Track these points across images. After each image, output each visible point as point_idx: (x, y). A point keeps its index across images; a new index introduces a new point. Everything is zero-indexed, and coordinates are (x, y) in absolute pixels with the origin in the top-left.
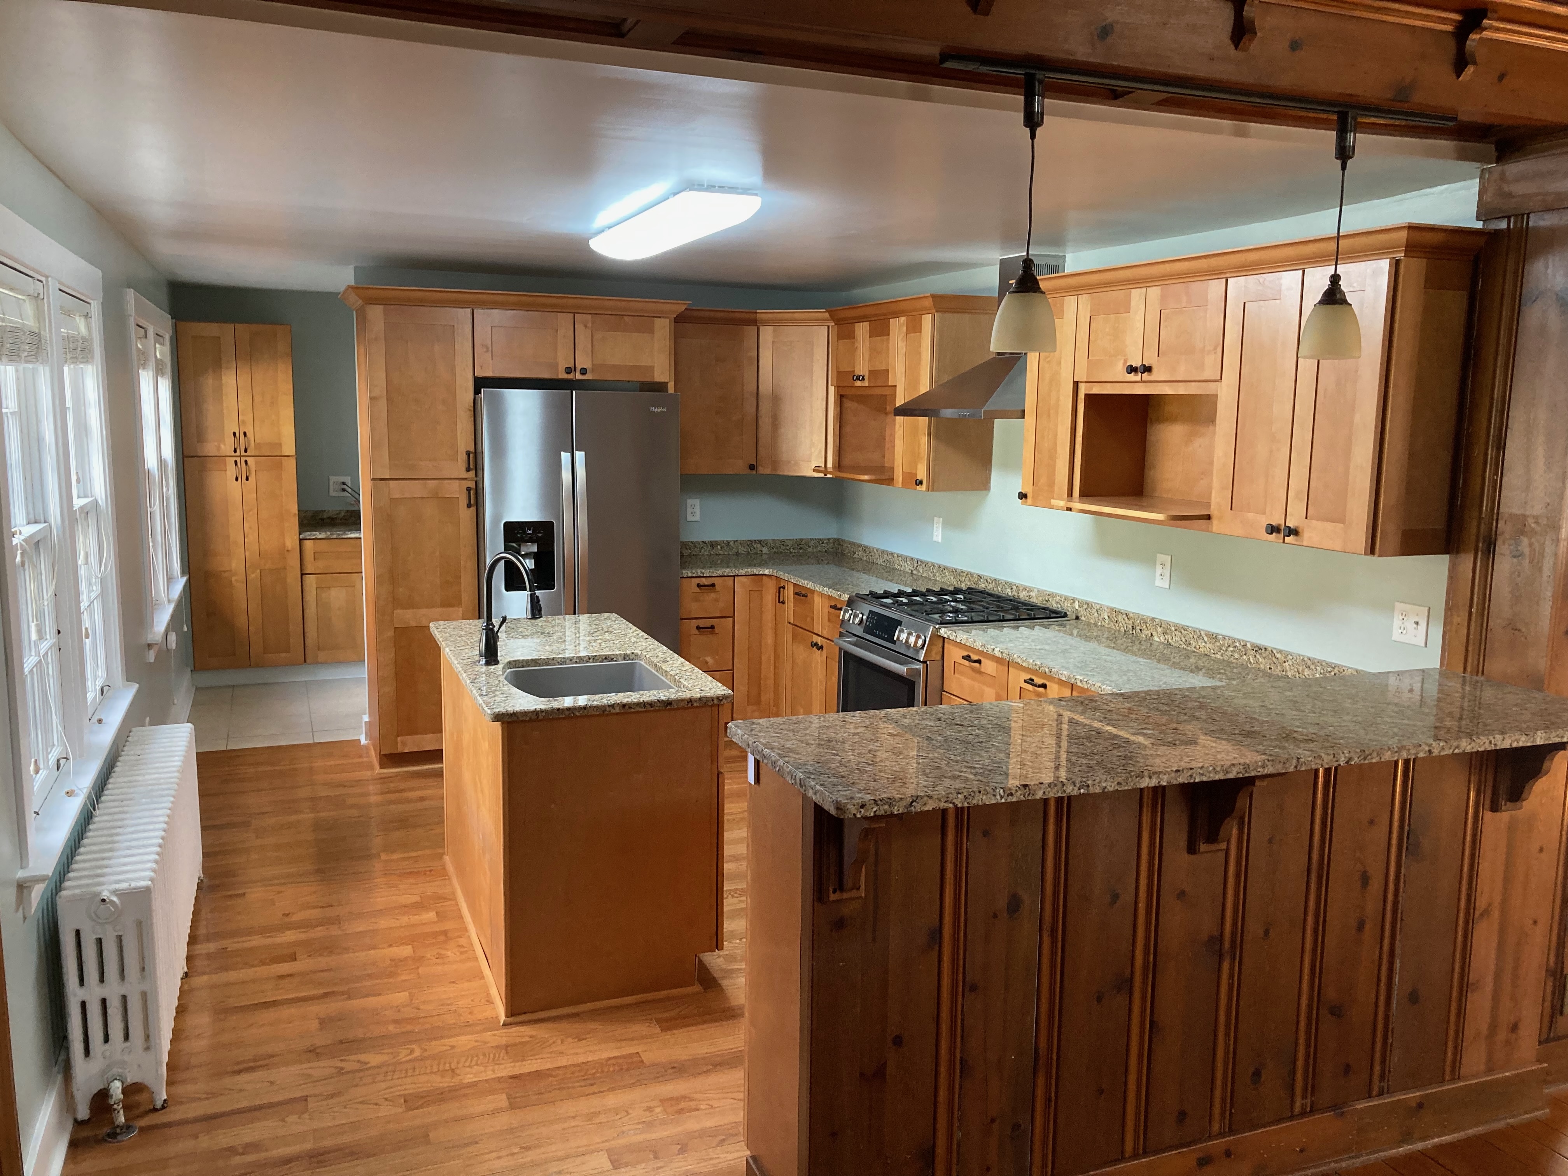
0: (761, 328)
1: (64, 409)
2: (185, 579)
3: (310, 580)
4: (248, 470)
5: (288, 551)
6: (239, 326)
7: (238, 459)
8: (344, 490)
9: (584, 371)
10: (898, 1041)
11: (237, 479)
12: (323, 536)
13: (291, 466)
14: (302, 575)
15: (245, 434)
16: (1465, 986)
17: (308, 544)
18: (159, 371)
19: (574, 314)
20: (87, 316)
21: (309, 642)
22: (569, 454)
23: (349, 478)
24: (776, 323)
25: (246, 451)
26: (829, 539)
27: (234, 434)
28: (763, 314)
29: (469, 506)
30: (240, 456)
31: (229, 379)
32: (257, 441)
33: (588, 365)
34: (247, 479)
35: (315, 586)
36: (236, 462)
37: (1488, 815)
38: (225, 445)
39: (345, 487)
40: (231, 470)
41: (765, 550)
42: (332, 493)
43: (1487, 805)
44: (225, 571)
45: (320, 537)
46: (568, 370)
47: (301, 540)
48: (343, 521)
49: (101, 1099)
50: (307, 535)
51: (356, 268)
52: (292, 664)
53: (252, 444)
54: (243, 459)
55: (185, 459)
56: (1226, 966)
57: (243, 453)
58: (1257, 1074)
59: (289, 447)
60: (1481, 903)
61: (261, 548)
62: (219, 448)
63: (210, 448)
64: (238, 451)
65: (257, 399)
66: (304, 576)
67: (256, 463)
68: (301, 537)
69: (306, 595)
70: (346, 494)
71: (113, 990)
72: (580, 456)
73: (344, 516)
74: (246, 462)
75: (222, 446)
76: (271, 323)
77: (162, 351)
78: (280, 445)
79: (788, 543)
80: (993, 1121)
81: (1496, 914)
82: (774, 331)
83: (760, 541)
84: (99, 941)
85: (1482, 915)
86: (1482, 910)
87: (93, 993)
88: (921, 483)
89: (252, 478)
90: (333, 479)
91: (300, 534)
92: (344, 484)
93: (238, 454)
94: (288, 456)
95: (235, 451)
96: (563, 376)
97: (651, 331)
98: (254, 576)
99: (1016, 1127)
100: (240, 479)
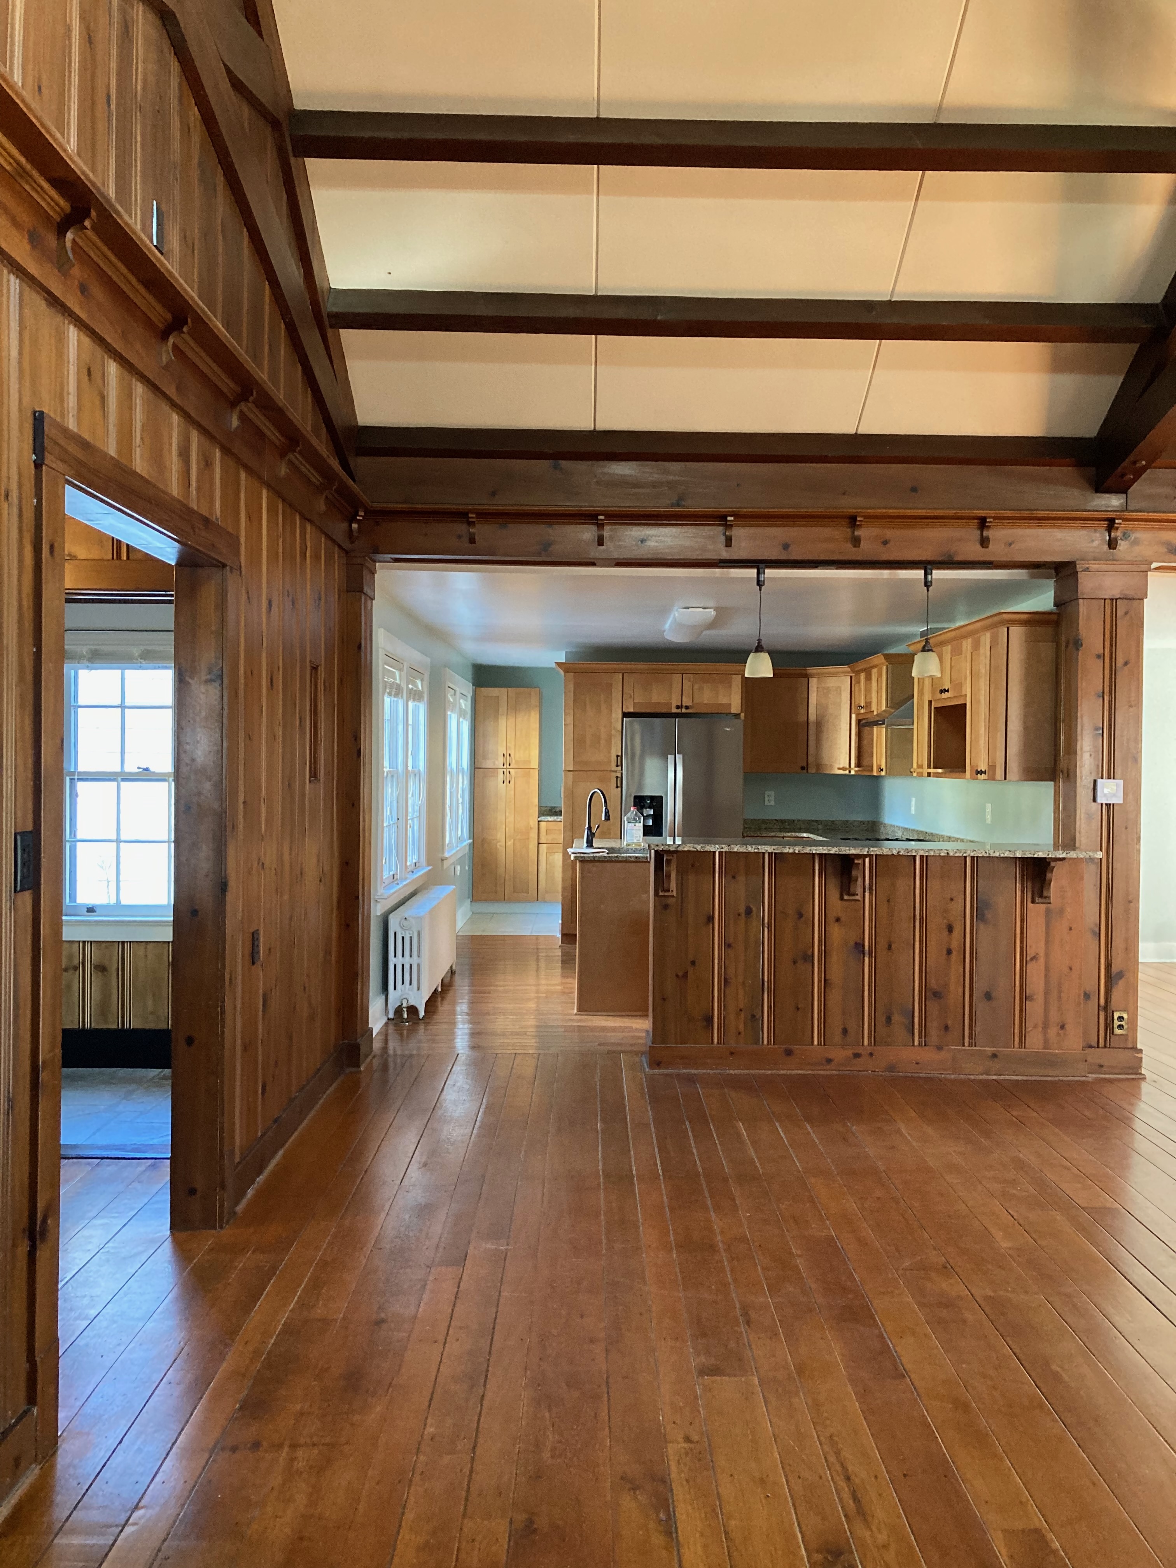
0: (810, 679)
1: (407, 724)
2: (470, 841)
3: (543, 847)
4: (510, 777)
5: (531, 828)
6: (510, 690)
7: (505, 770)
9: (687, 708)
10: (693, 963)
11: (503, 782)
12: (552, 819)
13: (535, 774)
14: (539, 843)
15: (510, 754)
16: (1025, 998)
17: (543, 824)
18: (461, 714)
19: (683, 674)
20: (422, 680)
21: (540, 887)
22: (673, 756)
24: (819, 676)
25: (510, 765)
26: (868, 821)
27: (504, 754)
28: (812, 670)
29: (617, 787)
30: (506, 768)
31: (503, 722)
32: (517, 759)
33: (689, 704)
34: (510, 783)
35: (545, 851)
36: (503, 772)
37: (1030, 905)
38: (498, 761)
40: (501, 776)
41: (820, 827)
43: (1030, 900)
44: (493, 840)
45: (550, 820)
46: (678, 707)
47: (539, 821)
49: (399, 1011)
50: (542, 818)
51: (566, 652)
52: (528, 901)
53: (514, 761)
54: (508, 770)
55: (475, 769)
56: (867, 959)
57: (508, 766)
58: (889, 1019)
59: (535, 764)
60: (1031, 953)
61: (515, 826)
62: (494, 763)
63: (489, 764)
64: (505, 765)
65: (518, 733)
66: (540, 845)
67: (516, 773)
68: (539, 819)
69: (540, 856)
71: (407, 960)
72: (679, 758)
74: (509, 772)
75: (496, 762)
76: (528, 687)
77: (465, 704)
78: (529, 762)
79: (837, 823)
80: (741, 1010)
81: (1042, 960)
82: (818, 681)
83: (816, 821)
84: (403, 938)
85: (1032, 959)
86: (1032, 956)
87: (399, 960)
88: (882, 770)
89: (512, 782)
94: (534, 769)
95: (503, 765)
96: (674, 710)
97: (730, 683)
98: (510, 843)
99: (753, 1016)
100: (505, 783)
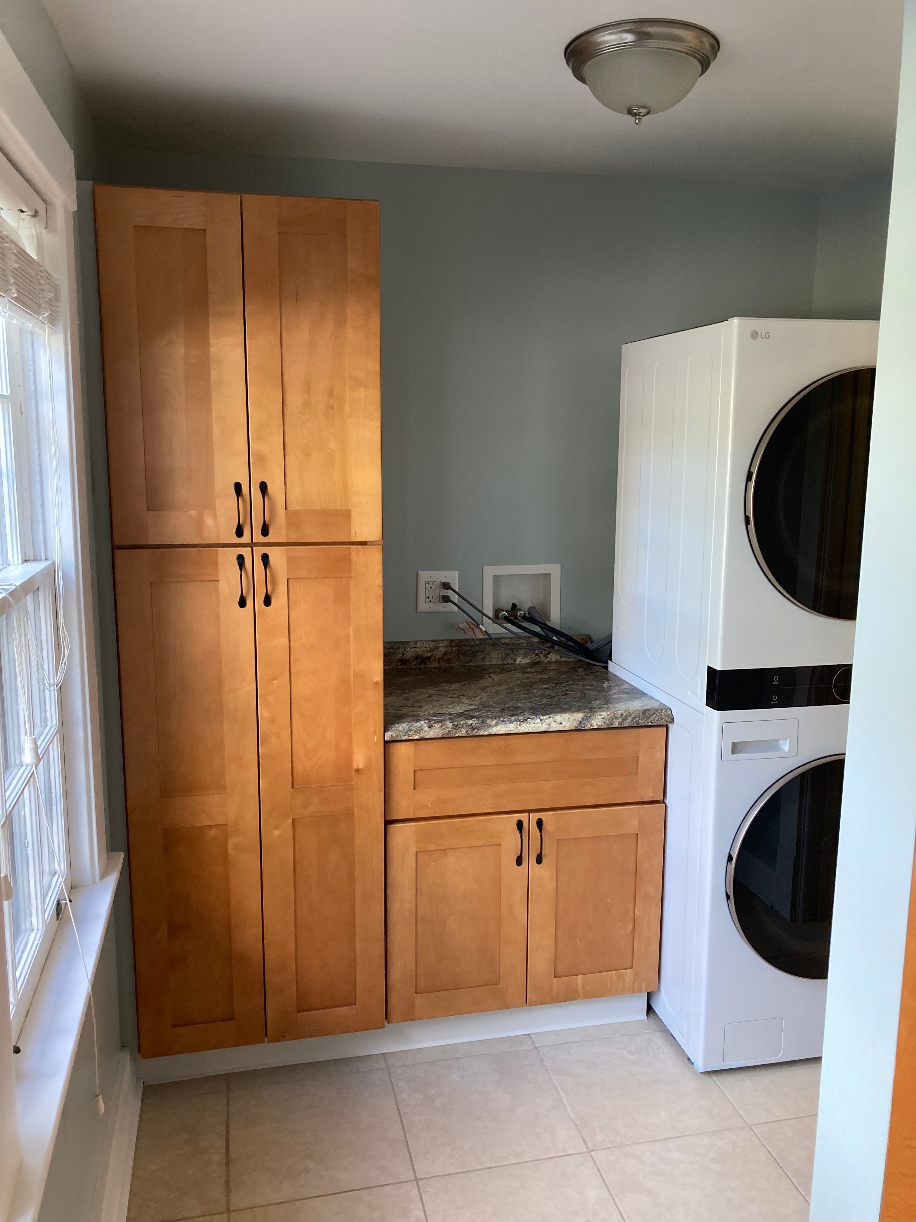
2: (113, 879)
3: (405, 835)
4: (270, 580)
5: (358, 770)
6: (252, 201)
7: (246, 552)
8: (446, 599)
11: (242, 603)
12: (436, 731)
13: (371, 567)
14: (388, 822)
15: (263, 487)
17: (402, 752)
21: (396, 973)
23: (457, 574)
25: (265, 531)
27: (238, 487)
30: (252, 545)
32: (294, 506)
34: (267, 601)
35: (413, 850)
36: (241, 559)
38: (215, 516)
39: (449, 593)
40: (229, 579)
42: (423, 606)
44: (210, 827)
45: (431, 734)
47: (386, 743)
48: (443, 664)
50: (400, 729)
52: (359, 1028)
53: (281, 512)
54: (259, 551)
55: (117, 552)
57: (258, 537)
59: (368, 520)
61: (298, 767)
62: (199, 524)
64: (247, 531)
65: (295, 398)
66: (392, 827)
67: (290, 561)
68: (388, 736)
69: (394, 869)
70: (450, 607)
73: (445, 654)
74: (265, 558)
75: (209, 521)
78: (347, 515)
89: (279, 600)
90: (425, 576)
91: (386, 730)
92: (446, 586)
93: (246, 539)
94: (364, 543)
95: (239, 532)
98: (279, 833)
100: (250, 602)
